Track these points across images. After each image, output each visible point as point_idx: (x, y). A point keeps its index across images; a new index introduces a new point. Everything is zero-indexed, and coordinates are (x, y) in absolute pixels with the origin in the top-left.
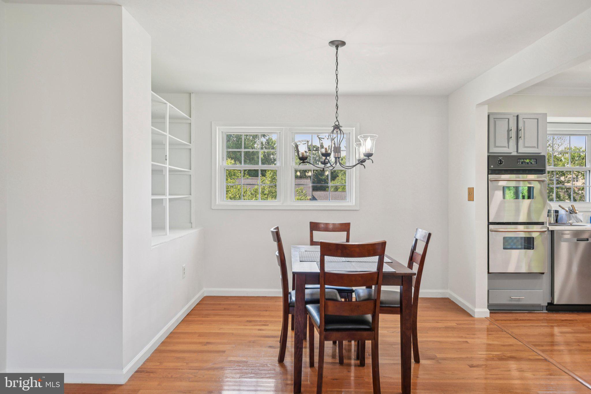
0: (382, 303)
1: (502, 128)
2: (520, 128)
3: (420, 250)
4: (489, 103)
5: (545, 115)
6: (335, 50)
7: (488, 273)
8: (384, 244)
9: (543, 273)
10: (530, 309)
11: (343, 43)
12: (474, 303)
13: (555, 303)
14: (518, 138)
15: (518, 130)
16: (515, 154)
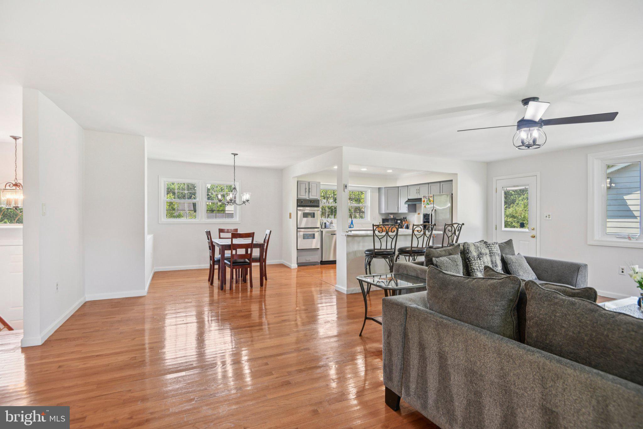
0: (253, 259)
1: (303, 187)
2: (310, 187)
3: (267, 239)
4: (298, 177)
5: (320, 182)
6: (234, 157)
7: (297, 249)
8: (254, 233)
9: (318, 249)
10: (313, 264)
11: (237, 154)
12: (291, 262)
13: (323, 260)
14: (309, 192)
15: (309, 189)
16: (308, 199)
